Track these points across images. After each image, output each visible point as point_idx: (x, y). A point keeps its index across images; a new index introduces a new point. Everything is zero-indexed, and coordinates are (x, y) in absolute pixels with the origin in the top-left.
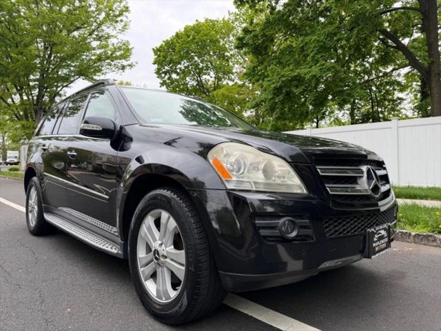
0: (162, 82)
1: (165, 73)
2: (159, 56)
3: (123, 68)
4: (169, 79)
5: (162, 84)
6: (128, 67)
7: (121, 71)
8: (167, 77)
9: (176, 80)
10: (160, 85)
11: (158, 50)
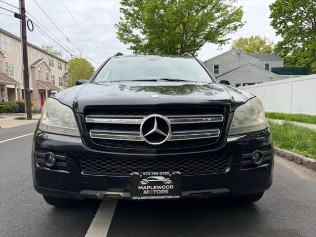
0: (277, 31)
1: (281, 23)
2: (275, 10)
3: (235, 28)
4: (284, 27)
5: (278, 33)
6: (239, 27)
7: (234, 31)
8: (282, 26)
9: (292, 27)
10: (276, 34)
11: (274, 5)
